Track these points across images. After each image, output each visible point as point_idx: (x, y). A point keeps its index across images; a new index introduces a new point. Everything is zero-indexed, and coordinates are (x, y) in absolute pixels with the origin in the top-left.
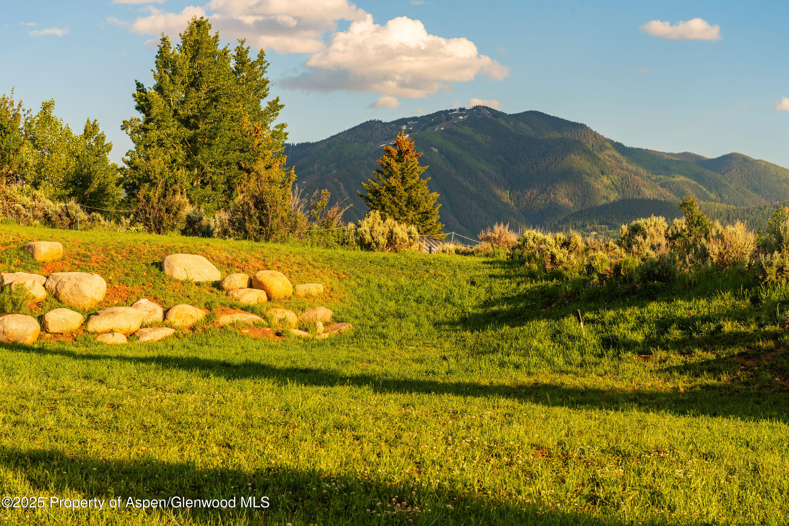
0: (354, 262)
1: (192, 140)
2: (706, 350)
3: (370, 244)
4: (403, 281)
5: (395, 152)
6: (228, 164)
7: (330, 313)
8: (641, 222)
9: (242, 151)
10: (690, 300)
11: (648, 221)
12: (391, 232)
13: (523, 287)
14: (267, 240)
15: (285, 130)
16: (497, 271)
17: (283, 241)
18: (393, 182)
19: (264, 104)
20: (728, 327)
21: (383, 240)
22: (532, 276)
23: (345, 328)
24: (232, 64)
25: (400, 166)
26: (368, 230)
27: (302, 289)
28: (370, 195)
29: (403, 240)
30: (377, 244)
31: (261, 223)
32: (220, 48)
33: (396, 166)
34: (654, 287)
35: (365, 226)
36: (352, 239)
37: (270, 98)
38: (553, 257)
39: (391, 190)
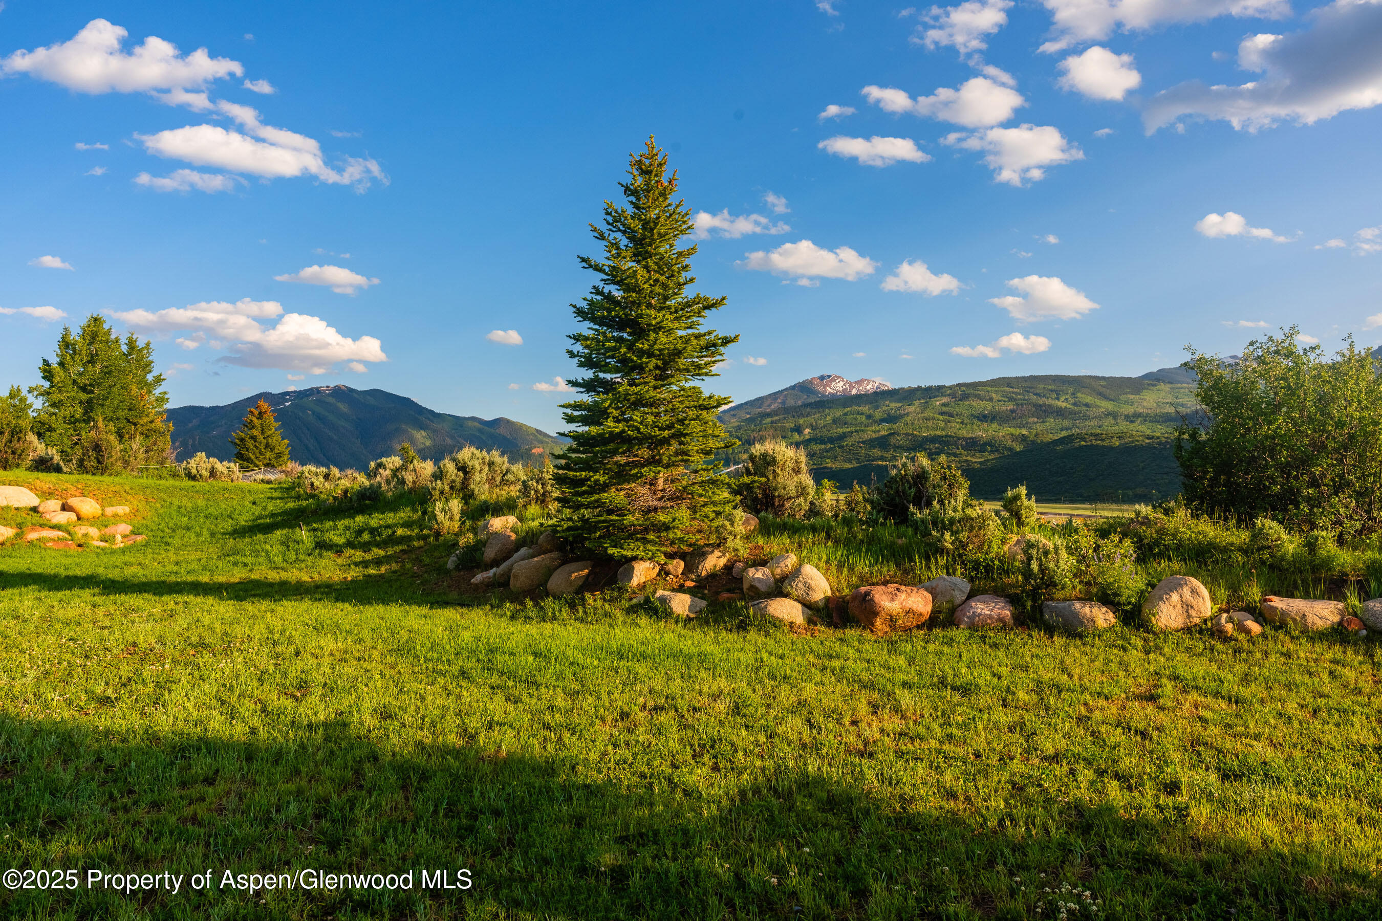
0: (165, 490)
1: (89, 402)
2: (380, 548)
3: (195, 476)
4: (201, 502)
5: (256, 412)
6: (118, 419)
7: (130, 528)
8: (384, 460)
9: (130, 410)
10: (383, 513)
11: (388, 460)
12: (213, 468)
13: (289, 504)
14: (102, 474)
15: (167, 396)
16: (275, 494)
17: (117, 474)
18: (255, 432)
19: (150, 378)
20: (400, 532)
21: (205, 473)
22: (298, 497)
23: (139, 539)
24: (124, 348)
25: (260, 421)
26: (195, 466)
27: (109, 511)
28: (237, 441)
29: (222, 473)
30: (201, 476)
31: (99, 462)
32: (113, 337)
33: (257, 422)
34: (366, 505)
35: (193, 463)
36: (182, 473)
37: (155, 373)
38: (312, 484)
39: (253, 438)
